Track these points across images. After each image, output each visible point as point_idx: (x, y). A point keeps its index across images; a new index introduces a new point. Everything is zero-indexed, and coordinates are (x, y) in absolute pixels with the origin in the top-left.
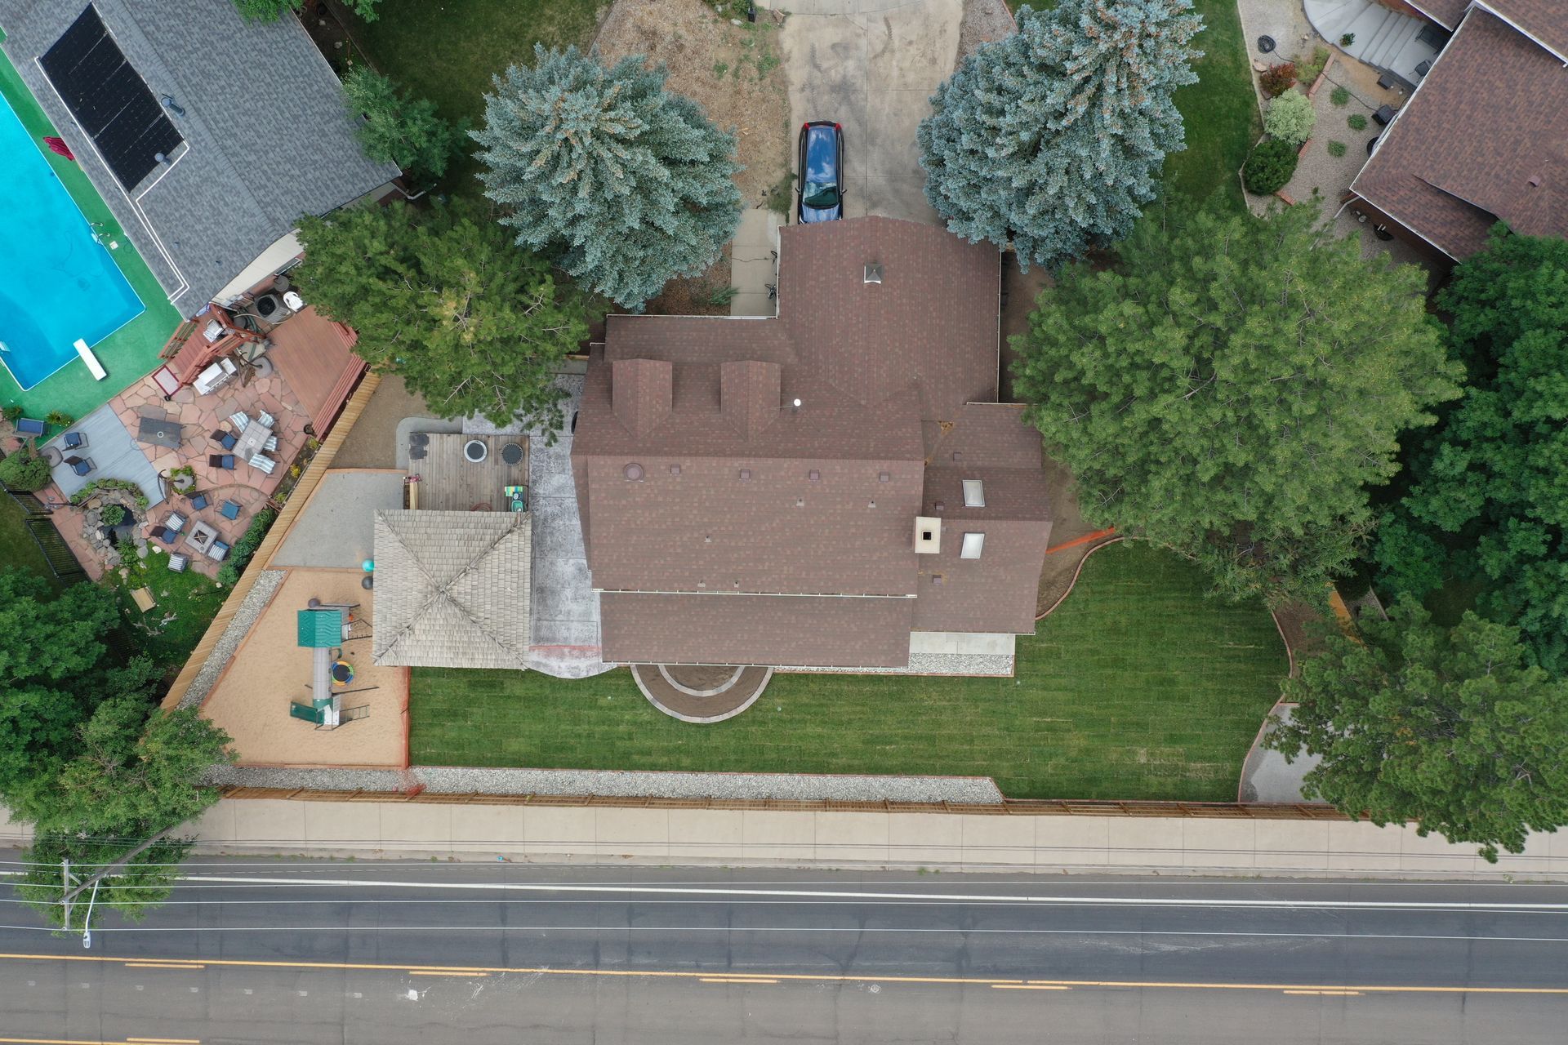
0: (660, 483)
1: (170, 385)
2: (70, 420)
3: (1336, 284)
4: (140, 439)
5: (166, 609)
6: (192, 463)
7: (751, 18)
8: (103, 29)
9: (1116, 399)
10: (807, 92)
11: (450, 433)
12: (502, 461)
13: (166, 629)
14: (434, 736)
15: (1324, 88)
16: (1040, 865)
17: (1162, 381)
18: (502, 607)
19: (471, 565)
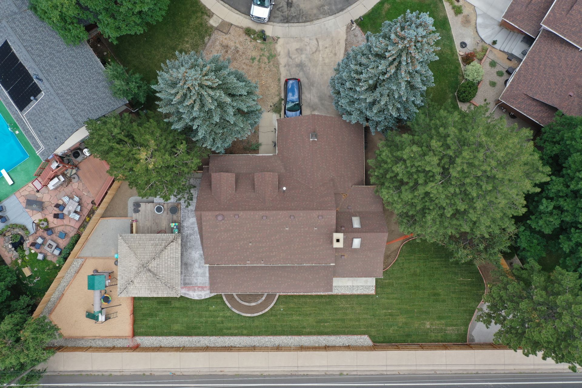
0: (230, 222)
1: (39, 186)
3: (498, 138)
4: (26, 208)
5: (36, 275)
6: (47, 217)
7: (265, 40)
8: (11, 49)
9: (411, 184)
10: (287, 67)
11: (149, 202)
12: (170, 213)
13: (36, 284)
14: (144, 324)
15: (486, 61)
16: (389, 371)
17: (429, 177)
18: (169, 272)
19: (157, 256)
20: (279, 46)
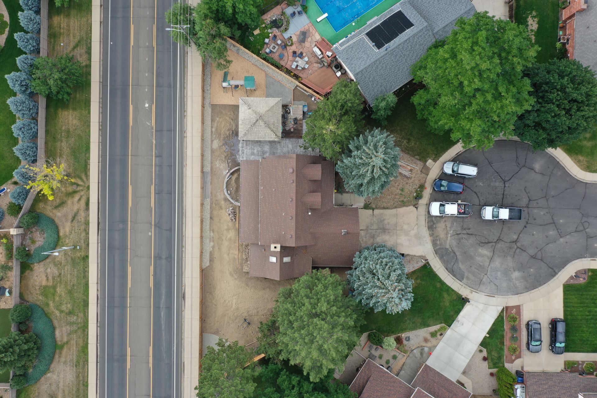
0: (289, 177)
2: (306, 12)
4: (301, 31)
5: (254, 38)
6: (294, 45)
7: (416, 198)
8: (408, 29)
9: (310, 295)
13: (248, 38)
15: (397, 353)
16: (185, 280)
17: (314, 306)
18: (256, 133)
19: (267, 125)
20: (411, 208)
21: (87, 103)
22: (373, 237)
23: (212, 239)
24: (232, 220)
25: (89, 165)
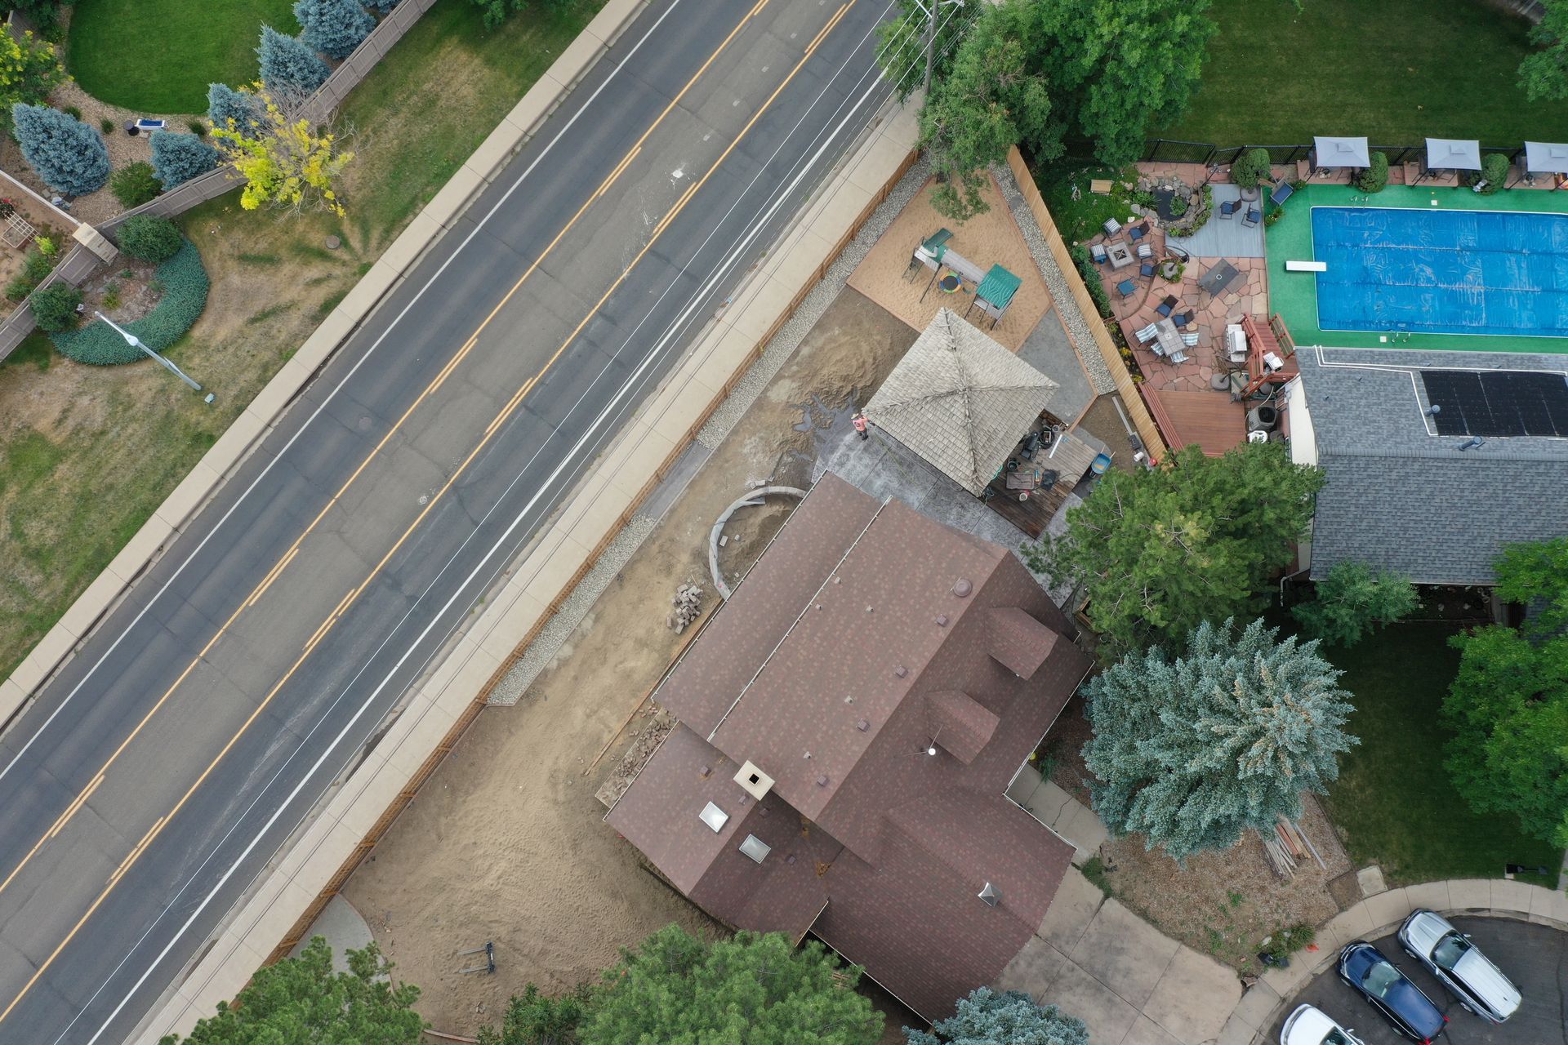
0: (940, 602)
2: (1268, 225)
4: (1223, 260)
5: (1084, 197)
6: (1181, 285)
7: (1263, 957)
8: (1562, 435)
13: (1068, 187)
16: (415, 695)
18: (922, 426)
19: (972, 426)
20: (1228, 977)
21: (535, 70)
22: (1053, 980)
23: (576, 638)
24: (674, 624)
25: (416, 215)
